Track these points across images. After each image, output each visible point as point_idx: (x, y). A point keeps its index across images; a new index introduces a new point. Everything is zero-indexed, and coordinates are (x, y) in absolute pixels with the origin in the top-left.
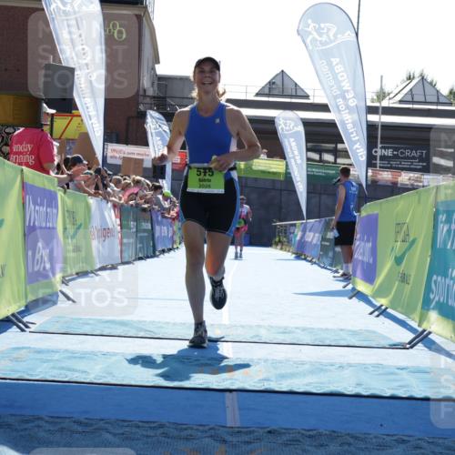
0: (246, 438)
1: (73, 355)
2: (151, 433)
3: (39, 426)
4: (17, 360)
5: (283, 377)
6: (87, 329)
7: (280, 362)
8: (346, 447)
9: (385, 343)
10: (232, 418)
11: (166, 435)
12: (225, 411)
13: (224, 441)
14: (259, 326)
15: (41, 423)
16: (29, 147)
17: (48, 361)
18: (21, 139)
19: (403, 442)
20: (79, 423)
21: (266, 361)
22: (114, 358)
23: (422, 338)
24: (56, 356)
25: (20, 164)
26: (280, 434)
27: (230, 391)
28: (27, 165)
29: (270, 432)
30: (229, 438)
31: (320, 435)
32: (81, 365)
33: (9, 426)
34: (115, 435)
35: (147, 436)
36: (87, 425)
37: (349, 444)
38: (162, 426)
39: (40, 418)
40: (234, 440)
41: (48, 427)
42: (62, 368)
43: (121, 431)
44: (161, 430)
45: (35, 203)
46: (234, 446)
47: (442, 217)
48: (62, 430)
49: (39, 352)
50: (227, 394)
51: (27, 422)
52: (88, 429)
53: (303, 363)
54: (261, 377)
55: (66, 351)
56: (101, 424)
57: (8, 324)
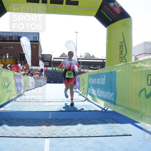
0: (52, 121)
2: (34, 121)
4: (12, 107)
7: (61, 105)
8: (70, 122)
9: (80, 101)
11: (37, 121)
12: (49, 116)
13: (47, 122)
14: (58, 99)
15: (13, 120)
16: (16, 68)
17: (18, 107)
19: (81, 120)
20: (20, 119)
21: (58, 105)
22: (30, 106)
23: (87, 99)
24: (20, 106)
25: (14, 71)
26: (58, 120)
28: (15, 71)
29: (56, 119)
30: (48, 121)
31: (65, 119)
32: (23, 108)
33: (8, 121)
34: (27, 121)
35: (33, 122)
37: (70, 121)
38: (36, 119)
40: (49, 121)
41: (15, 120)
42: (20, 109)
44: (35, 120)
45: (17, 78)
47: (89, 78)
48: (17, 121)
49: (16, 105)
50: (50, 112)
51: (11, 120)
52: (23, 121)
54: (57, 108)
55: (22, 105)
56: (25, 120)
57: (12, 100)
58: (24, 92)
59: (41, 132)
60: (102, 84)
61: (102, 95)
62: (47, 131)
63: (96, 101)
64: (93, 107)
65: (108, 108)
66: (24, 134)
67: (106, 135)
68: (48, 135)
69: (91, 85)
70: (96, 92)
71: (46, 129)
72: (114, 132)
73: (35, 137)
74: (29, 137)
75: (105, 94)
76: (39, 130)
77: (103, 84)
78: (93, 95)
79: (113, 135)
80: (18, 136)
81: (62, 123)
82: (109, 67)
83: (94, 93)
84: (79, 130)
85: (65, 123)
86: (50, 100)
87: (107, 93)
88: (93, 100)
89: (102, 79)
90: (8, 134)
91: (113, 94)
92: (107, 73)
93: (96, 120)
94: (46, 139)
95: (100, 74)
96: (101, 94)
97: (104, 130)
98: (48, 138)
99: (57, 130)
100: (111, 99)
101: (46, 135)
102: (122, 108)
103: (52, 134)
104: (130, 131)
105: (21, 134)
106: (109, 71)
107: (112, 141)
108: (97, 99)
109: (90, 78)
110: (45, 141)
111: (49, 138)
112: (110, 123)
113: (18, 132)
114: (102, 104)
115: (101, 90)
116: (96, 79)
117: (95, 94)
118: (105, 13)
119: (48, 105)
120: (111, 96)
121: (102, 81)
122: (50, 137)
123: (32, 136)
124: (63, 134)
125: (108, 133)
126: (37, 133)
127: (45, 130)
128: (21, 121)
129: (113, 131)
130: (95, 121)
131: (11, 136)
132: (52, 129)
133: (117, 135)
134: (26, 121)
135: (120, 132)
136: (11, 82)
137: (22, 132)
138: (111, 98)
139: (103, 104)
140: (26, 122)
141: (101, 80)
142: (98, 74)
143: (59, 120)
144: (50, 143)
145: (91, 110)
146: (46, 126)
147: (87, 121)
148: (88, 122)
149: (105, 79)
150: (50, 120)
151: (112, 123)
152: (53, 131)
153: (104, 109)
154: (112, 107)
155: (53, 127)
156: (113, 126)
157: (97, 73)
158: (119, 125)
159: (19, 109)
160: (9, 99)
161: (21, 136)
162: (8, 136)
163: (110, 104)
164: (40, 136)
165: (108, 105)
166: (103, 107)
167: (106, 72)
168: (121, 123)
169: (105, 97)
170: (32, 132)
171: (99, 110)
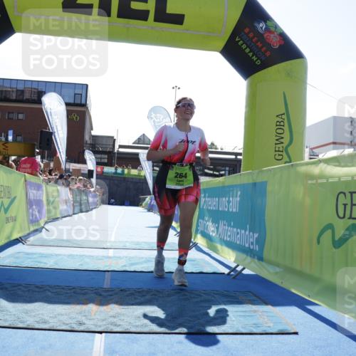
0: (110, 293)
1: (42, 256)
3: (20, 289)
4: (17, 258)
5: (132, 264)
6: (51, 244)
7: (133, 258)
8: (154, 297)
10: (107, 284)
11: (74, 292)
12: (104, 280)
13: (100, 295)
14: (126, 242)
15: (20, 287)
16: (29, 165)
17: (30, 258)
18: (25, 162)
20: (37, 287)
21: (126, 257)
22: (60, 257)
23: (194, 245)
24: (35, 256)
25: (25, 173)
26: (126, 291)
27: (108, 271)
28: (28, 173)
29: (121, 290)
30: (103, 294)
31: (143, 291)
32: (44, 260)
33: (6, 288)
34: (52, 292)
35: (67, 293)
36: (41, 288)
37: (155, 295)
38: (74, 288)
39: (20, 285)
40: (105, 294)
41: (23, 289)
42: (36, 262)
43: (55, 291)
44: (72, 291)
45: (32, 189)
46: (105, 297)
47: (203, 196)
48: (29, 291)
49: (28, 254)
50: (106, 273)
51: (15, 286)
52: (42, 290)
53: (142, 258)
54: (123, 265)
55: (40, 254)
56: (48, 288)
57: (17, 241)
58: (46, 223)
59: (84, 318)
60: (231, 210)
61: (230, 236)
62: (99, 317)
63: (215, 250)
64: (209, 264)
65: (244, 269)
66: (45, 322)
67: (238, 332)
68: (100, 326)
69: (206, 213)
70: (217, 228)
71: (97, 312)
72: (256, 325)
73: (69, 329)
74: (55, 328)
75: (238, 233)
76: (80, 313)
77: (234, 210)
78: (209, 235)
79: (255, 331)
80: (30, 327)
81: (135, 298)
82: (251, 173)
83: (213, 231)
84: (176, 318)
85: (142, 299)
86: (108, 245)
87: (243, 232)
88: (208, 248)
89: (231, 199)
90: (5, 320)
91: (256, 235)
92: (244, 184)
93: (216, 296)
94: (97, 334)
95: (229, 187)
96: (229, 233)
97: (234, 319)
98: (101, 333)
99: (123, 315)
100: (252, 247)
101: (96, 326)
102: (278, 269)
103: (112, 324)
104: (294, 325)
105: (38, 322)
106: (251, 181)
107: (253, 346)
108: (219, 246)
109: (205, 197)
110: (93, 340)
111: (104, 334)
112: (247, 303)
113: (30, 316)
114: (230, 257)
115: (229, 225)
116: (217, 199)
117: (214, 235)
118: (244, 46)
119: (103, 257)
120: (251, 240)
121: (231, 204)
122: (106, 330)
123: (64, 327)
124: (137, 326)
125: (242, 328)
126: (74, 321)
127: (94, 314)
128: (39, 292)
129: (254, 322)
130: (213, 298)
131: (12, 326)
132: (111, 314)
133: (264, 332)
134: (49, 290)
135: (271, 325)
136: (15, 198)
137: (40, 316)
138: (252, 243)
139: (233, 259)
140: (49, 293)
141: (229, 202)
142: (224, 187)
143: (128, 292)
144: (105, 346)
145: (205, 271)
146: (97, 304)
147: (194, 297)
148: (196, 300)
149: (238, 199)
150: (107, 290)
151: (252, 302)
152: (114, 317)
153: (234, 270)
154: (253, 264)
155: (113, 309)
156: (255, 311)
157: (221, 185)
158: (269, 308)
159: (32, 264)
160: (9, 237)
161: (37, 326)
162: (6, 324)
163: (249, 259)
164: (82, 328)
165: (245, 260)
166: (233, 265)
167: (242, 183)
168: (275, 304)
169: (238, 242)
170: (64, 318)
171: (223, 272)
